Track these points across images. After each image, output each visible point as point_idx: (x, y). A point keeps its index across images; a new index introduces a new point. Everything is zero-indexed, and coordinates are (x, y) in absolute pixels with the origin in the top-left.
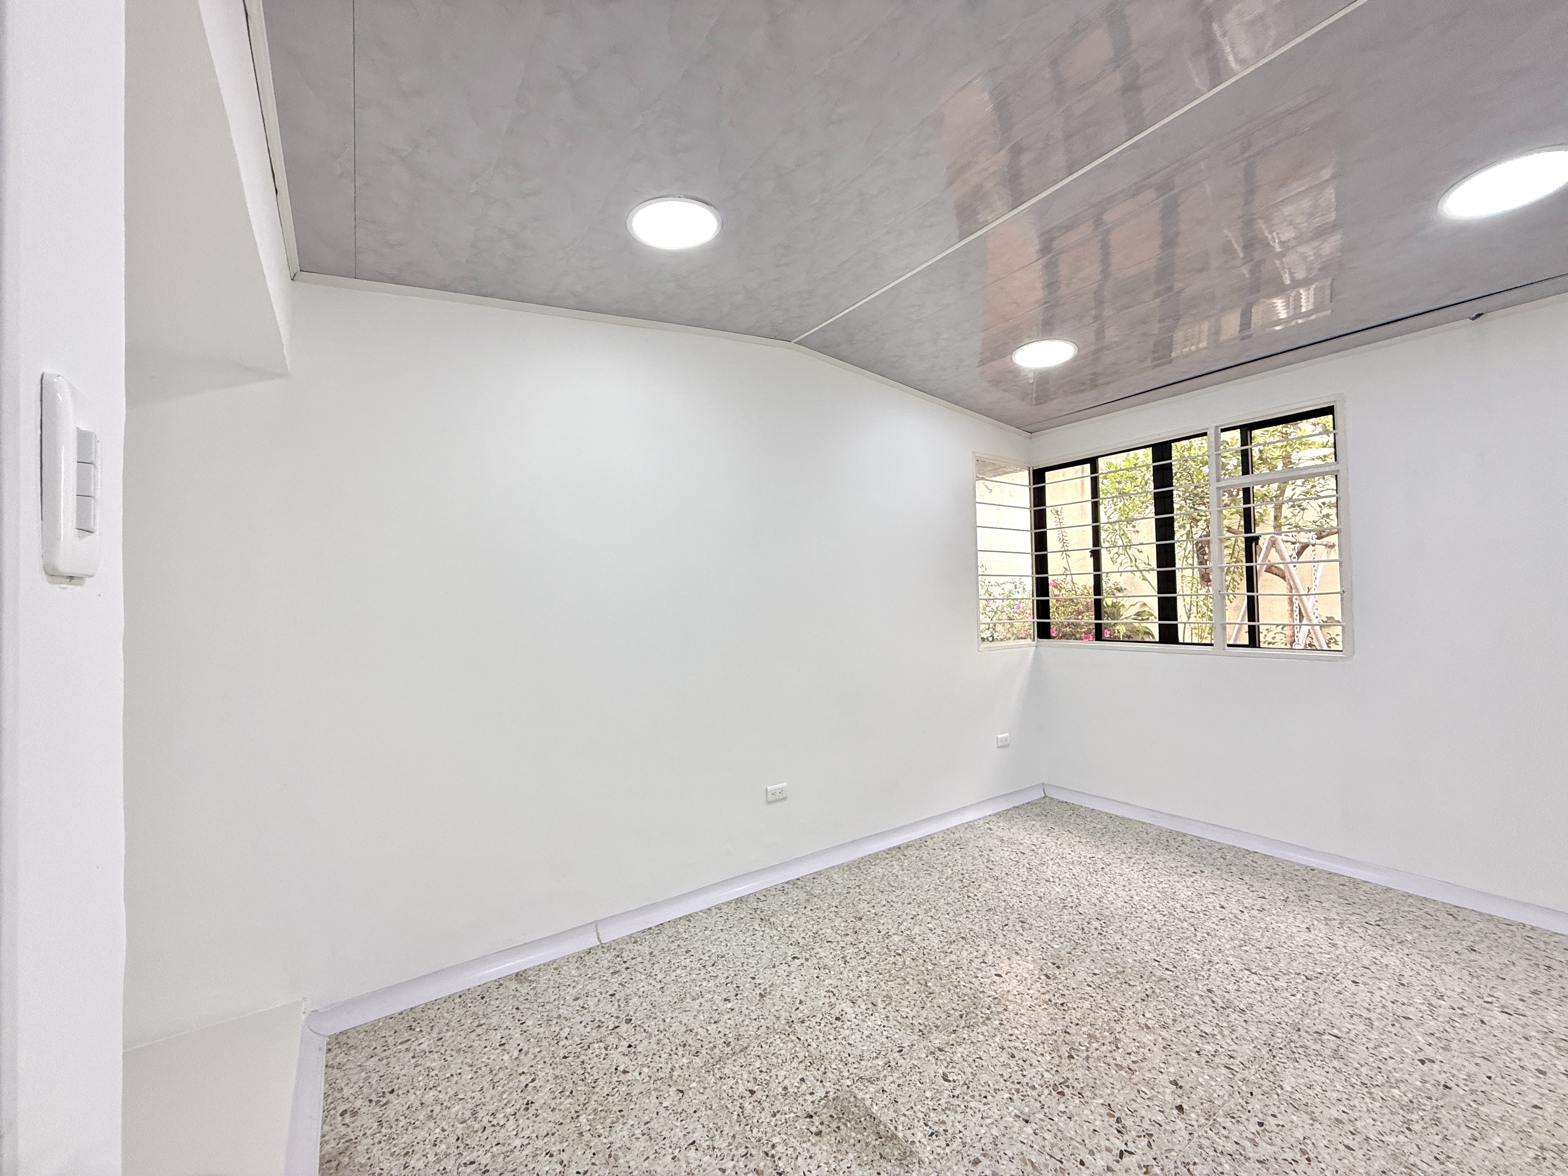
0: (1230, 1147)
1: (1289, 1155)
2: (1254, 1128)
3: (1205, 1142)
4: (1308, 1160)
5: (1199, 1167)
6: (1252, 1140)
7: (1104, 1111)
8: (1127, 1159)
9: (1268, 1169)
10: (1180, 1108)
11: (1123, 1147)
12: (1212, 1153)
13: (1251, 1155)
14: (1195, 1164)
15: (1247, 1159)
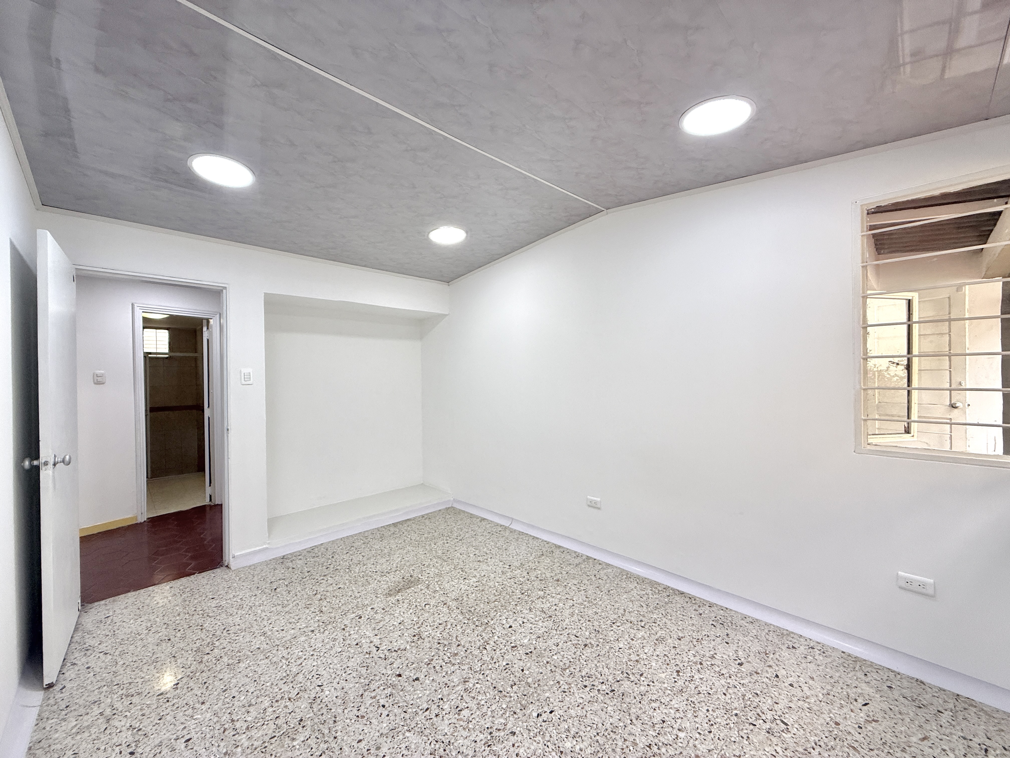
0: (372, 687)
1: (362, 708)
2: (382, 702)
3: (377, 678)
4: (358, 716)
5: (365, 671)
6: (375, 697)
7: (402, 647)
8: (375, 649)
9: (357, 696)
10: (400, 675)
11: (380, 649)
12: (371, 678)
13: (366, 693)
14: (367, 670)
15: (365, 691)
